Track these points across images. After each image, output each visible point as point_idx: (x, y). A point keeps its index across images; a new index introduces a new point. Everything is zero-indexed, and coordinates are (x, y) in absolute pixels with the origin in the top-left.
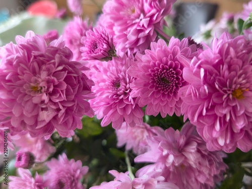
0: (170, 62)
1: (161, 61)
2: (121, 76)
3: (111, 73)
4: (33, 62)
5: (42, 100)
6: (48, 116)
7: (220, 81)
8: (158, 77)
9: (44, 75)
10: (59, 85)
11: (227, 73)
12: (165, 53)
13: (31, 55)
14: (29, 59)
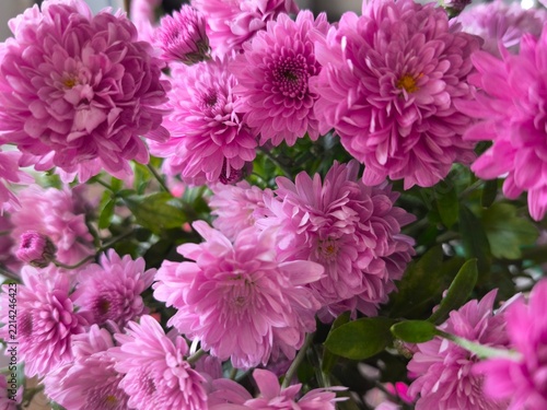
0: (296, 43)
1: (282, 44)
2: (218, 87)
3: (202, 84)
4: (70, 32)
5: (82, 96)
6: (90, 117)
7: (373, 58)
8: (279, 70)
9: (87, 52)
10: (113, 73)
11: (383, 43)
12: (289, 31)
13: (67, 22)
14: (63, 29)
